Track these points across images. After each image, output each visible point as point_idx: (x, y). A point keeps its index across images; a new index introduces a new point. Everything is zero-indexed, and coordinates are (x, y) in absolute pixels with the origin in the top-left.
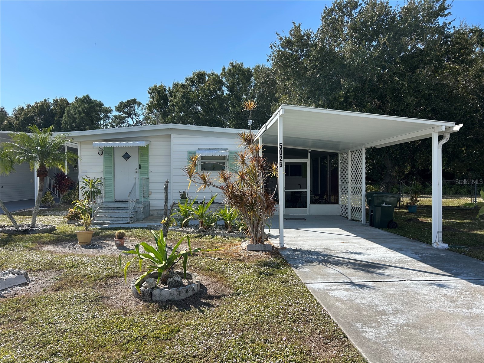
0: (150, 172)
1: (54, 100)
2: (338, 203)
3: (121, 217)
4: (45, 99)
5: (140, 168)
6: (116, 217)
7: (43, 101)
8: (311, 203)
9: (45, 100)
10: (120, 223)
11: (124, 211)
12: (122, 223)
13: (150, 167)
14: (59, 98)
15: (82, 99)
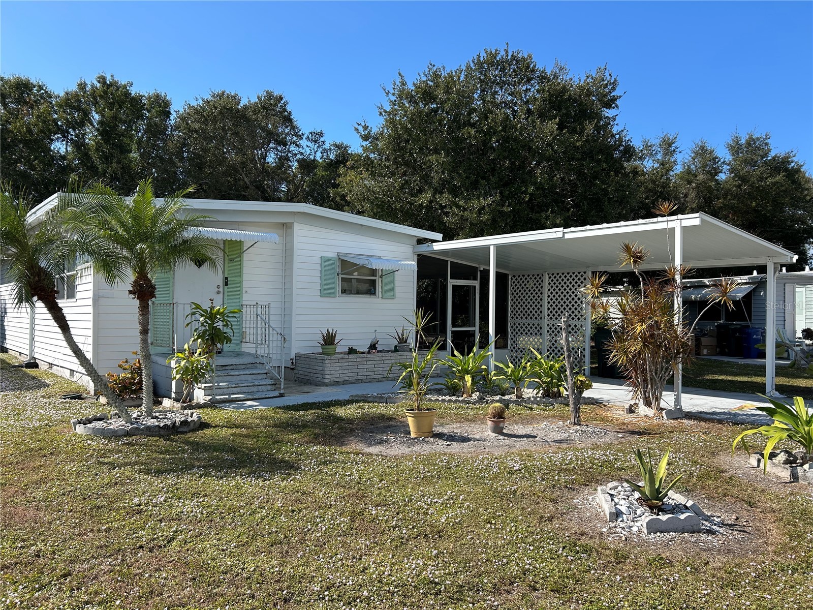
0: (244, 292)
3: (257, 383)
5: (226, 284)
6: (247, 385)
10: (267, 396)
11: (247, 372)
12: (272, 396)
13: (245, 284)
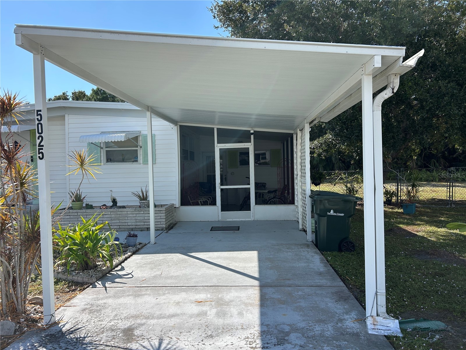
1: (73, 94)
2: (294, 204)
4: (63, 92)
7: (62, 94)
8: (256, 204)
9: (64, 94)
14: (77, 91)
15: (96, 91)
